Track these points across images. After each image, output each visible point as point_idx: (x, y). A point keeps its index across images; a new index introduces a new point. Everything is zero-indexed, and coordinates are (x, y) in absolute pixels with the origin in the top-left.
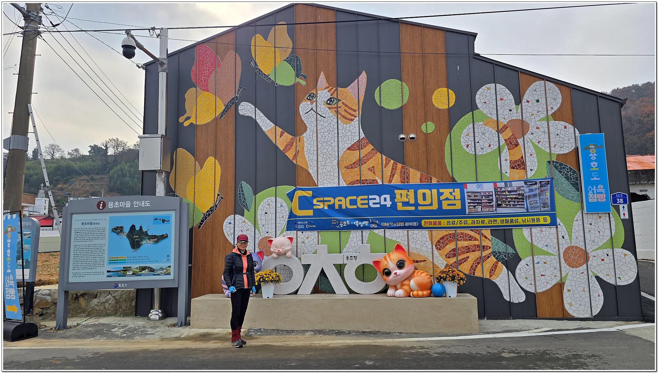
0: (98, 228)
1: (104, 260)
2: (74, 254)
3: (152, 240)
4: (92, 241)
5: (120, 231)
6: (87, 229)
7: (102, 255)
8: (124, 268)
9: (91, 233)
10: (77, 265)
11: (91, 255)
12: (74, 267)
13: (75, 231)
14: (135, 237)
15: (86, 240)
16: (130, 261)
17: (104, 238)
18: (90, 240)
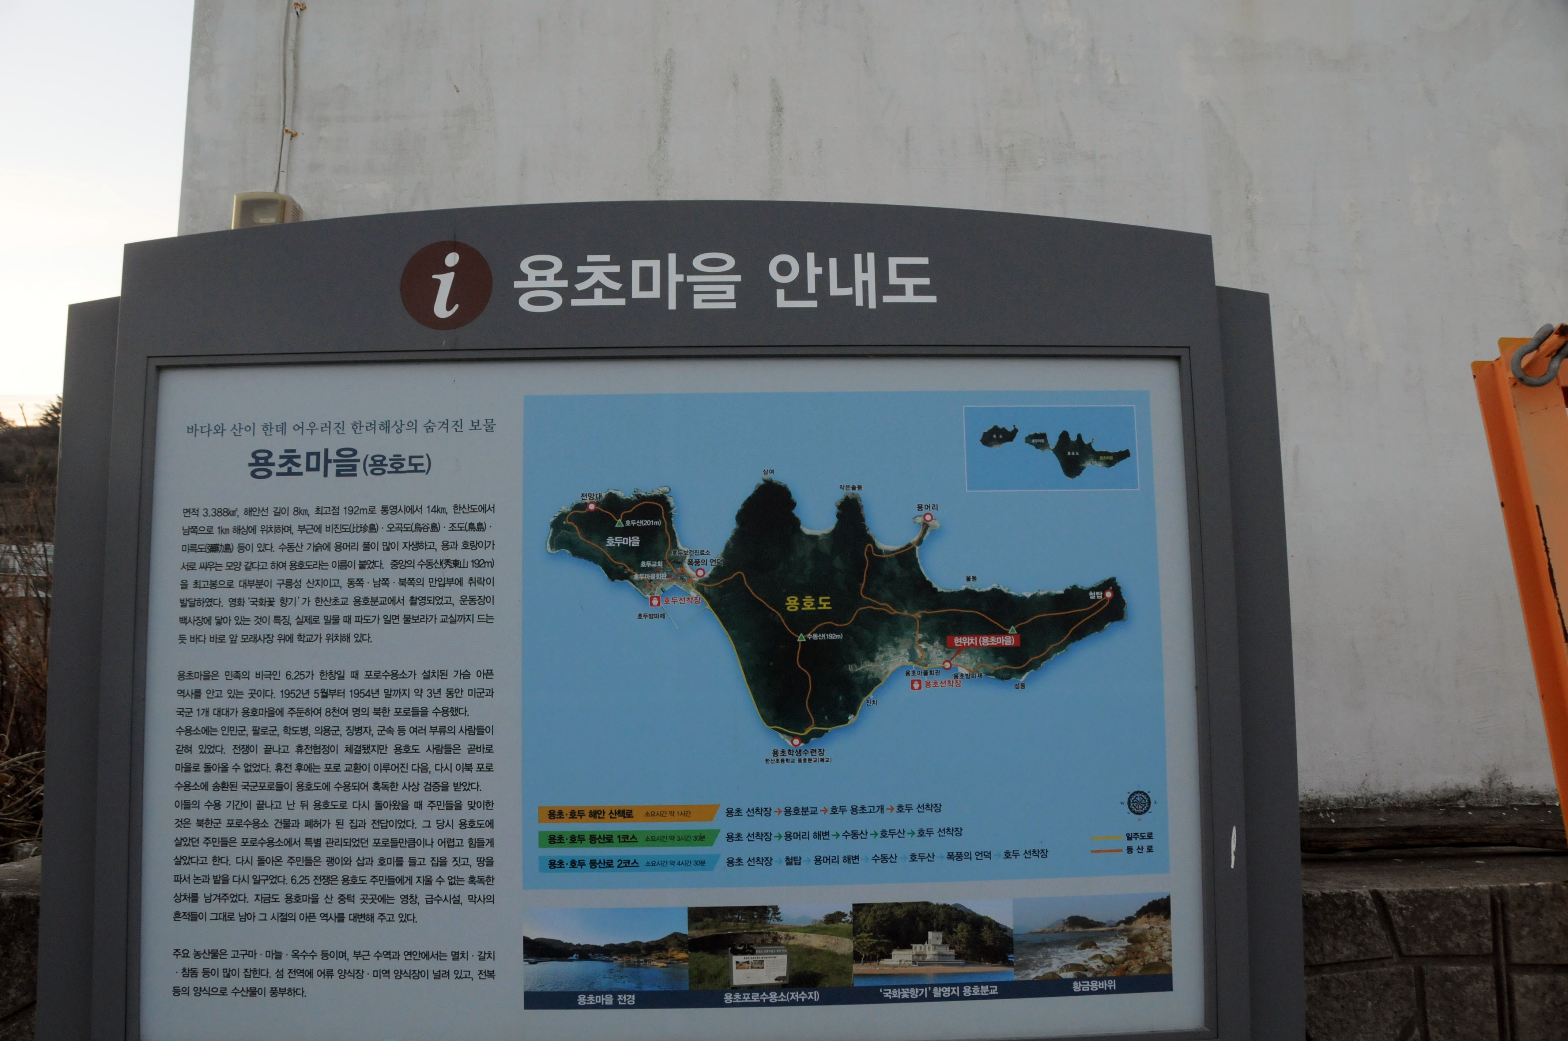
0: (411, 509)
1: (484, 833)
2: (185, 758)
3: (969, 641)
4: (360, 638)
5: (635, 542)
6: (302, 520)
7: (468, 786)
8: (696, 915)
9: (345, 555)
10: (221, 870)
11: (353, 777)
12: (188, 888)
13: (193, 539)
14: (792, 603)
15: (294, 629)
16: (760, 849)
17: (476, 610)
18: (342, 628)
